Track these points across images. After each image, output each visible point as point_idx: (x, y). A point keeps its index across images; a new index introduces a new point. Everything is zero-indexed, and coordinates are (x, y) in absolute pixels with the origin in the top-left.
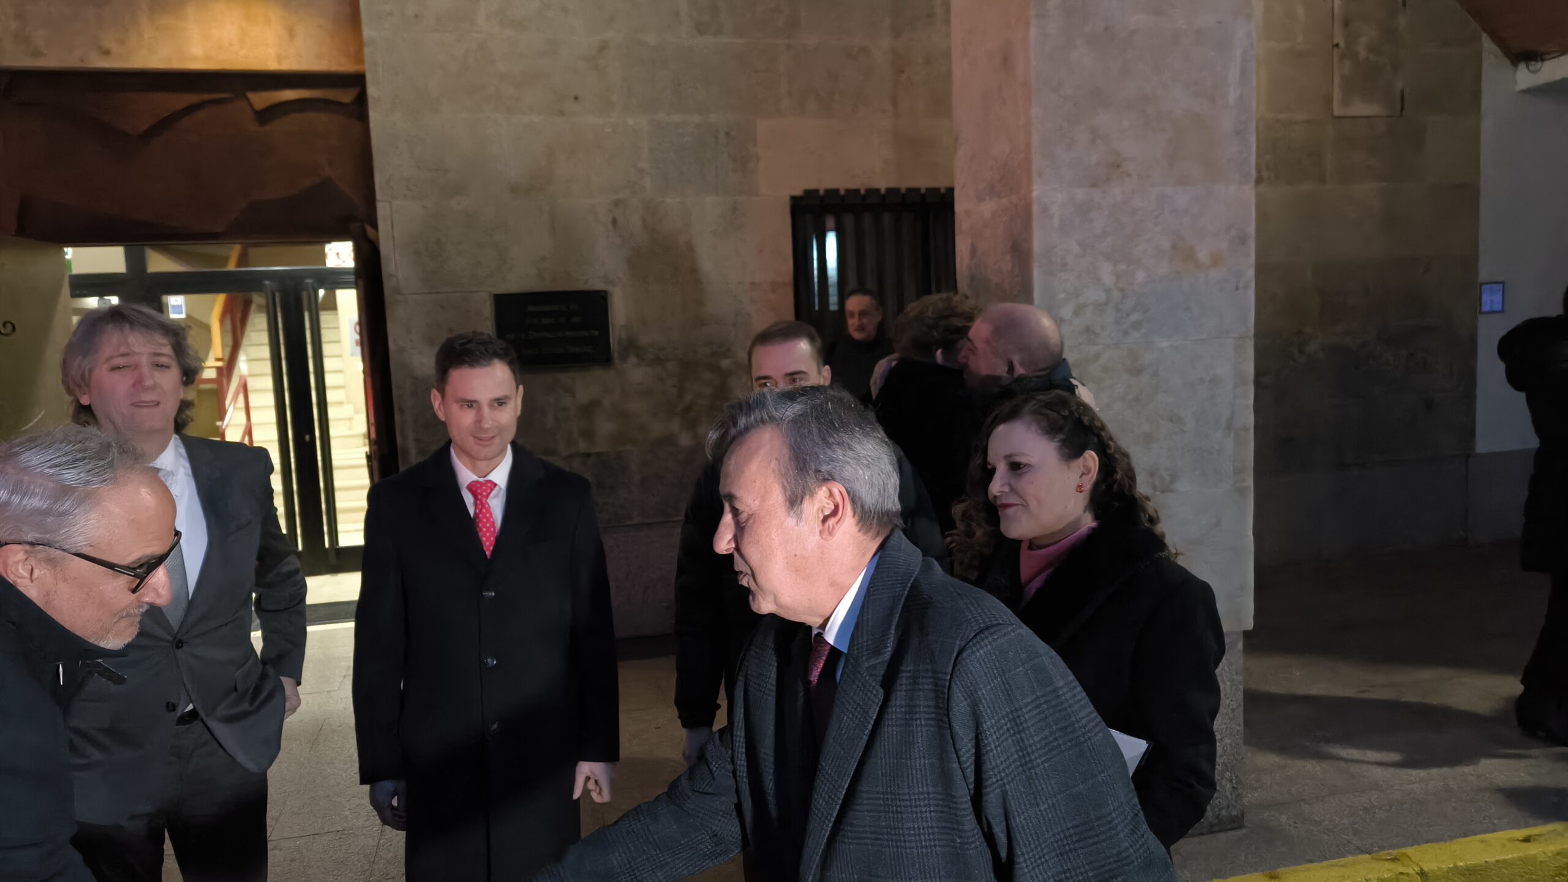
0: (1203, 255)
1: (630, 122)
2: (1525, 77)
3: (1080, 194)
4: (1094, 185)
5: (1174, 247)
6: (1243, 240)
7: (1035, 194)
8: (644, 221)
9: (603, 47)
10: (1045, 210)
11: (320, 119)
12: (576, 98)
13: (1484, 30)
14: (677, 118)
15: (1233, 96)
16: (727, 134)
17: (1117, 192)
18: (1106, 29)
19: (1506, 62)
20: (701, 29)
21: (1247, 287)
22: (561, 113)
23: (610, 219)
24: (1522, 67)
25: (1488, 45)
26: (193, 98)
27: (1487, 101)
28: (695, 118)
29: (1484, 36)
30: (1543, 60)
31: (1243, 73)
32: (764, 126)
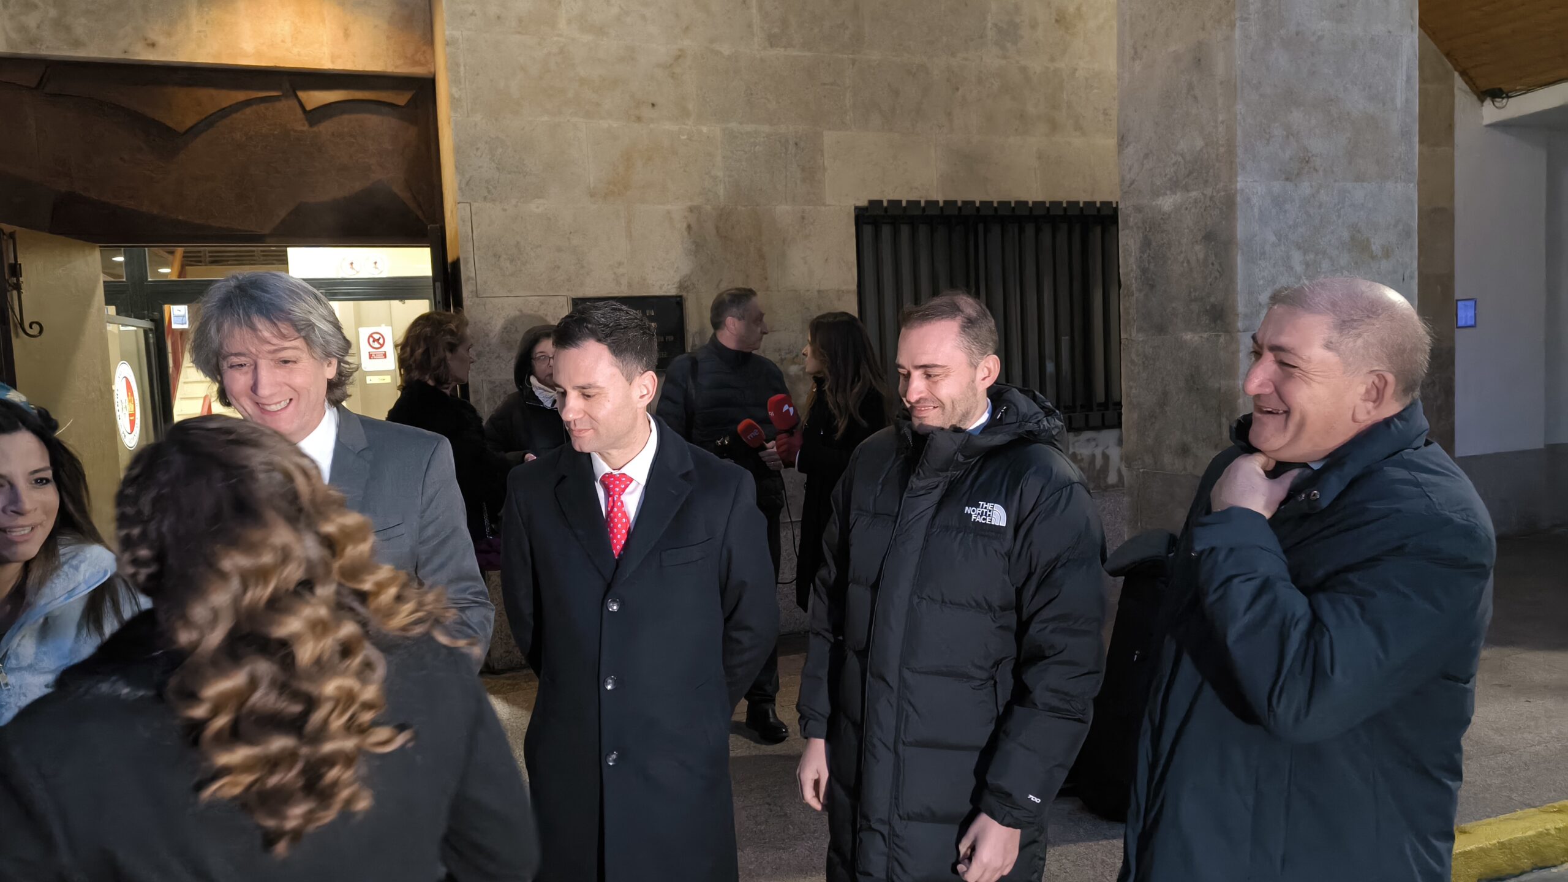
0: (1376, 247)
1: (705, 129)
2: (1491, 112)
3: (1277, 186)
4: (1287, 179)
5: (1353, 238)
6: (1408, 234)
7: (1239, 186)
8: (717, 228)
9: (680, 56)
10: (1248, 200)
11: (373, 121)
12: (653, 105)
13: (1456, 70)
14: (749, 128)
15: (1399, 102)
16: (796, 144)
17: (1305, 188)
18: (1297, 34)
19: (1475, 98)
20: (772, 41)
21: (1412, 278)
22: (639, 119)
23: (685, 225)
24: (1488, 103)
25: (1459, 82)
26: (241, 96)
27: (1461, 135)
28: (766, 128)
29: (1456, 74)
30: (1508, 97)
31: (1409, 79)
32: (829, 138)
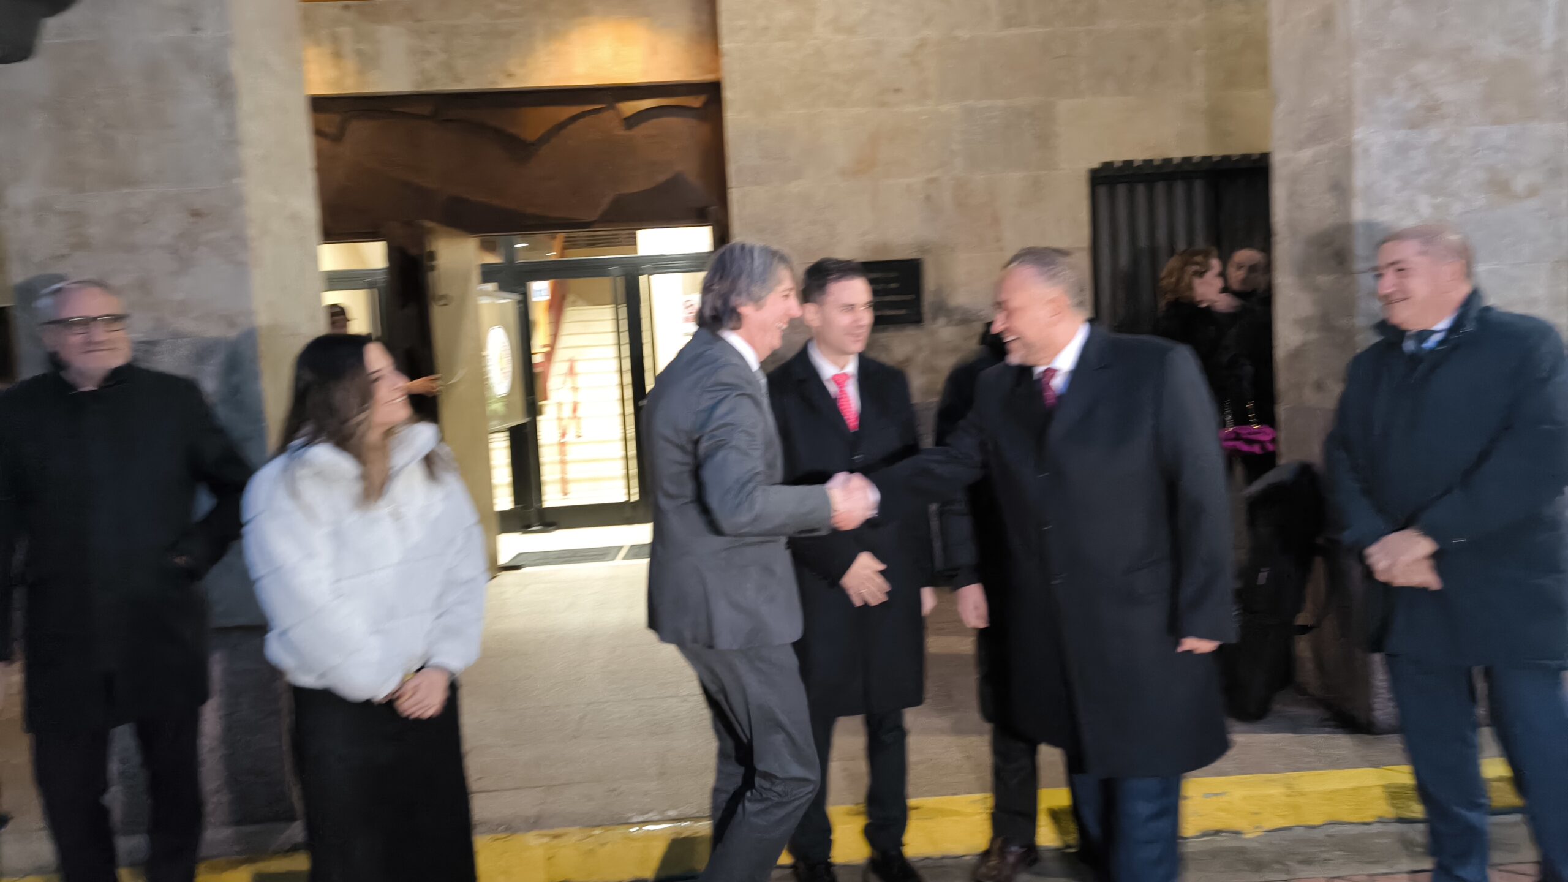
0: (1519, 187)
1: (944, 109)
3: (1400, 135)
4: (1412, 127)
5: (1490, 181)
6: (1558, 172)
7: (1356, 137)
8: (955, 195)
10: (1366, 151)
12: (897, 90)
14: (985, 103)
15: (1548, 41)
16: (1031, 115)
17: (1434, 134)
20: (1009, 22)
22: (883, 104)
23: (923, 196)
26: (574, 111)
31: (1559, 20)
32: (1064, 106)
